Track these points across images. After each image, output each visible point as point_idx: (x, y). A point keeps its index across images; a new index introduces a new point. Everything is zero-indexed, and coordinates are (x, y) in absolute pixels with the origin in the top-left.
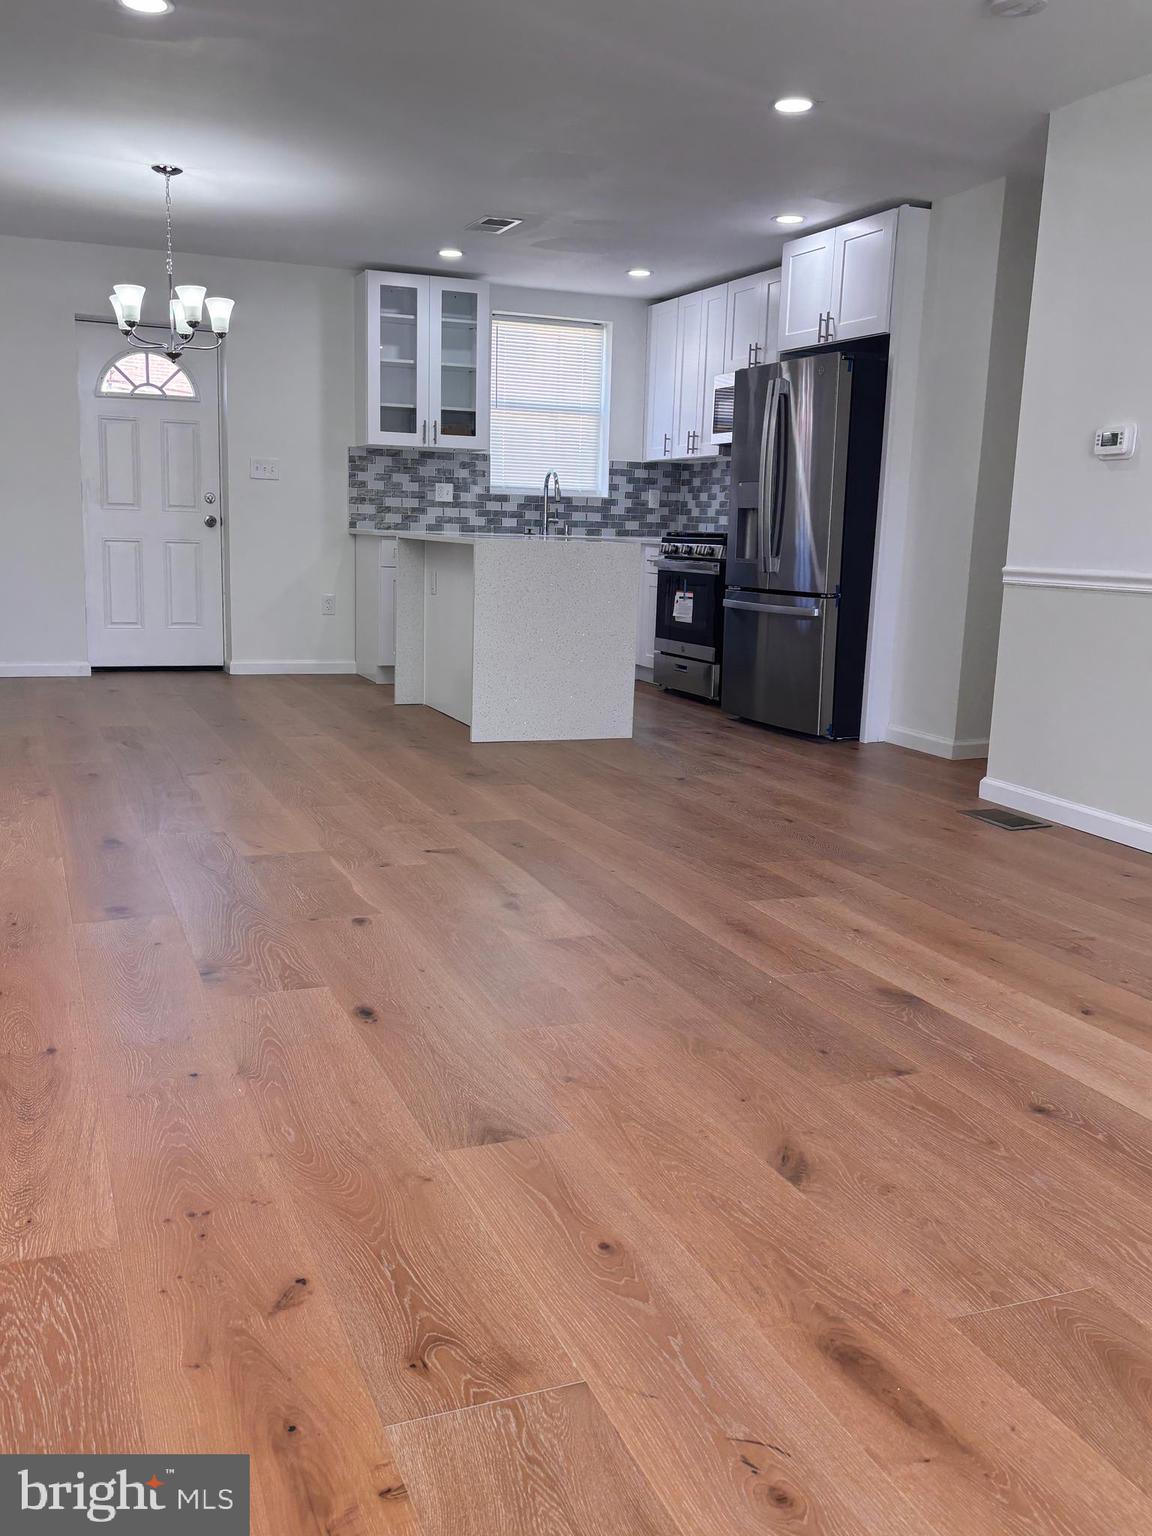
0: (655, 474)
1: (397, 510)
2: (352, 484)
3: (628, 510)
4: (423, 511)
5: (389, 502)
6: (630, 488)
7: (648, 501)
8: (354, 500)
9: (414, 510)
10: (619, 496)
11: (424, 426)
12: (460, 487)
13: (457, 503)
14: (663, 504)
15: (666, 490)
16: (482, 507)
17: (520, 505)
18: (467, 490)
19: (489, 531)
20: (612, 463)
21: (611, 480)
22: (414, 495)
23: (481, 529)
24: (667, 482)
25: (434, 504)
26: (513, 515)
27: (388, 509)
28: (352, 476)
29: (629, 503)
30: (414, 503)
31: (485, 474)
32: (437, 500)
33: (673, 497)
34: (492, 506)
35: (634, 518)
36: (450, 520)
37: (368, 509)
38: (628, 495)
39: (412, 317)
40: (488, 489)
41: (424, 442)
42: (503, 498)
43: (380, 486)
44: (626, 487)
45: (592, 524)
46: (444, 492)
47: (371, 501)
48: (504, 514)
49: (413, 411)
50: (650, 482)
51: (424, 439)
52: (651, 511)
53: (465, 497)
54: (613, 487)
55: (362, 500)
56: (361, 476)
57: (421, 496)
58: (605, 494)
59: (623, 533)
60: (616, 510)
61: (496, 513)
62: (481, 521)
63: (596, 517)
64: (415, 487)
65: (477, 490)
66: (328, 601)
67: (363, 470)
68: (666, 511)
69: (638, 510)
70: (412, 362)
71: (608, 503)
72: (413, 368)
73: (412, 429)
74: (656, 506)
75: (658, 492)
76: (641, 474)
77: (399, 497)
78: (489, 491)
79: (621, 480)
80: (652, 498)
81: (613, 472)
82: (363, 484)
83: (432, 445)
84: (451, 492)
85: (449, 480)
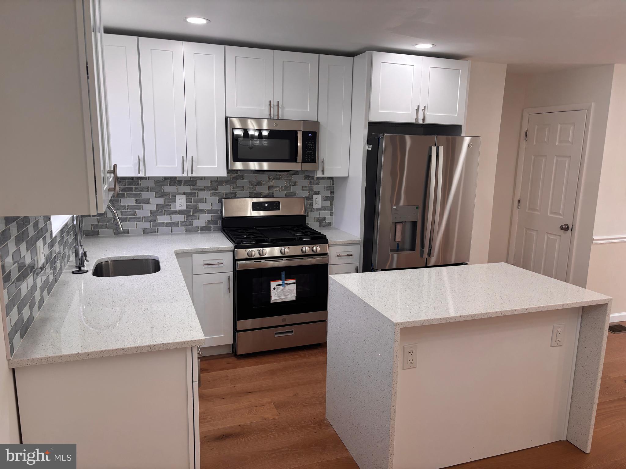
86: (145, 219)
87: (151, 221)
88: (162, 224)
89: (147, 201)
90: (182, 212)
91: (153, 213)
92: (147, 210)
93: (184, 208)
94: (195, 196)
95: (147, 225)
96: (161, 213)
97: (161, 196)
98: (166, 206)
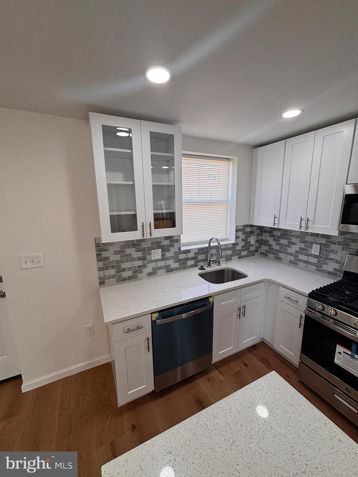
0: (254, 229)
1: (129, 269)
2: (99, 260)
3: (243, 247)
4: (145, 266)
5: (124, 265)
6: (244, 237)
7: (251, 241)
8: (100, 269)
9: (139, 266)
10: (239, 241)
11: (143, 226)
12: (165, 249)
13: (164, 258)
14: (257, 242)
15: (258, 235)
16: (177, 258)
17: (196, 254)
18: (169, 250)
19: (181, 269)
20: (237, 226)
21: (236, 234)
22: (139, 259)
23: (177, 269)
24: (258, 231)
25: (151, 261)
26: (192, 259)
27: (124, 270)
28: (98, 255)
29: (243, 243)
30: (140, 263)
31: (178, 241)
32: (152, 259)
33: (260, 238)
34: (182, 256)
35: (246, 250)
36: (160, 268)
37: (112, 272)
38: (243, 240)
39: (129, 151)
40: (179, 248)
41: (144, 237)
42: (188, 251)
43: (118, 257)
44: (242, 236)
45: (228, 256)
46: (157, 254)
47: (113, 267)
48: (188, 259)
49: (135, 216)
50: (252, 232)
51: (143, 234)
52: (252, 245)
53: (168, 254)
54: (237, 237)
55: (106, 268)
56: (105, 254)
57: (143, 259)
58: (234, 242)
59: (240, 257)
60: (238, 248)
61: (184, 259)
62: (177, 265)
63: (229, 252)
64: (140, 254)
65: (173, 250)
66: (89, 329)
67: (106, 250)
68: (257, 244)
69: (247, 245)
70: (131, 183)
71: (235, 244)
72: (133, 186)
73: (135, 229)
74: (255, 243)
75: (255, 237)
76: (248, 230)
77: (130, 261)
78: (180, 249)
79: (240, 234)
80: (252, 240)
81: (237, 231)
82: (107, 258)
83: (149, 237)
84: (160, 253)
85: (158, 247)
86: (291, 254)
87: (295, 256)
88: (301, 260)
89: (294, 244)
90: (315, 256)
91: (296, 252)
92: (293, 249)
93: (318, 254)
94: (328, 247)
95: (292, 258)
96: (302, 253)
97: (304, 242)
98: (306, 249)
